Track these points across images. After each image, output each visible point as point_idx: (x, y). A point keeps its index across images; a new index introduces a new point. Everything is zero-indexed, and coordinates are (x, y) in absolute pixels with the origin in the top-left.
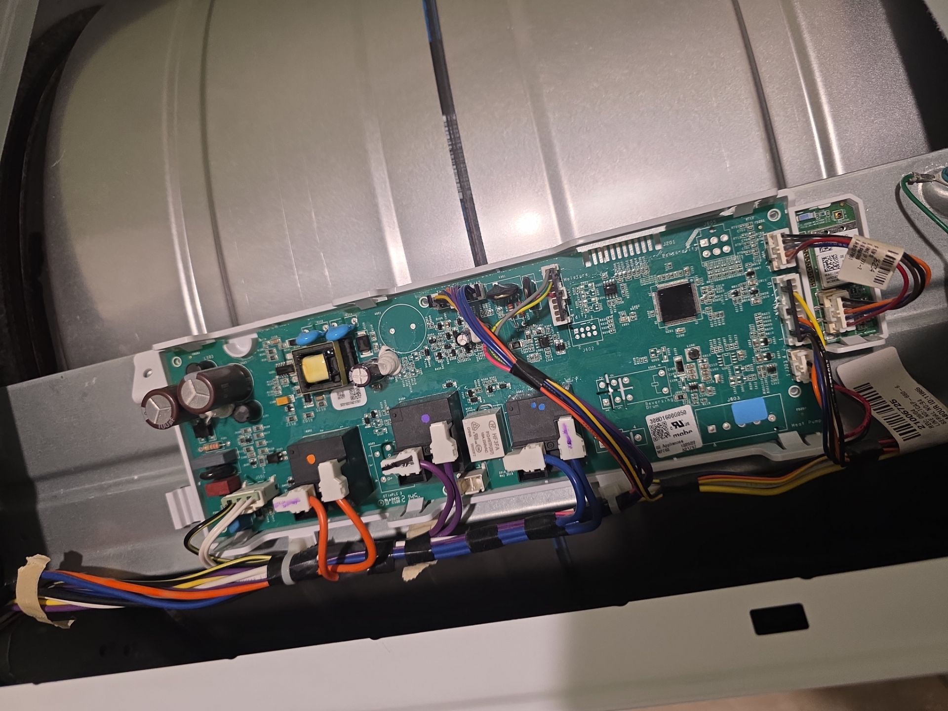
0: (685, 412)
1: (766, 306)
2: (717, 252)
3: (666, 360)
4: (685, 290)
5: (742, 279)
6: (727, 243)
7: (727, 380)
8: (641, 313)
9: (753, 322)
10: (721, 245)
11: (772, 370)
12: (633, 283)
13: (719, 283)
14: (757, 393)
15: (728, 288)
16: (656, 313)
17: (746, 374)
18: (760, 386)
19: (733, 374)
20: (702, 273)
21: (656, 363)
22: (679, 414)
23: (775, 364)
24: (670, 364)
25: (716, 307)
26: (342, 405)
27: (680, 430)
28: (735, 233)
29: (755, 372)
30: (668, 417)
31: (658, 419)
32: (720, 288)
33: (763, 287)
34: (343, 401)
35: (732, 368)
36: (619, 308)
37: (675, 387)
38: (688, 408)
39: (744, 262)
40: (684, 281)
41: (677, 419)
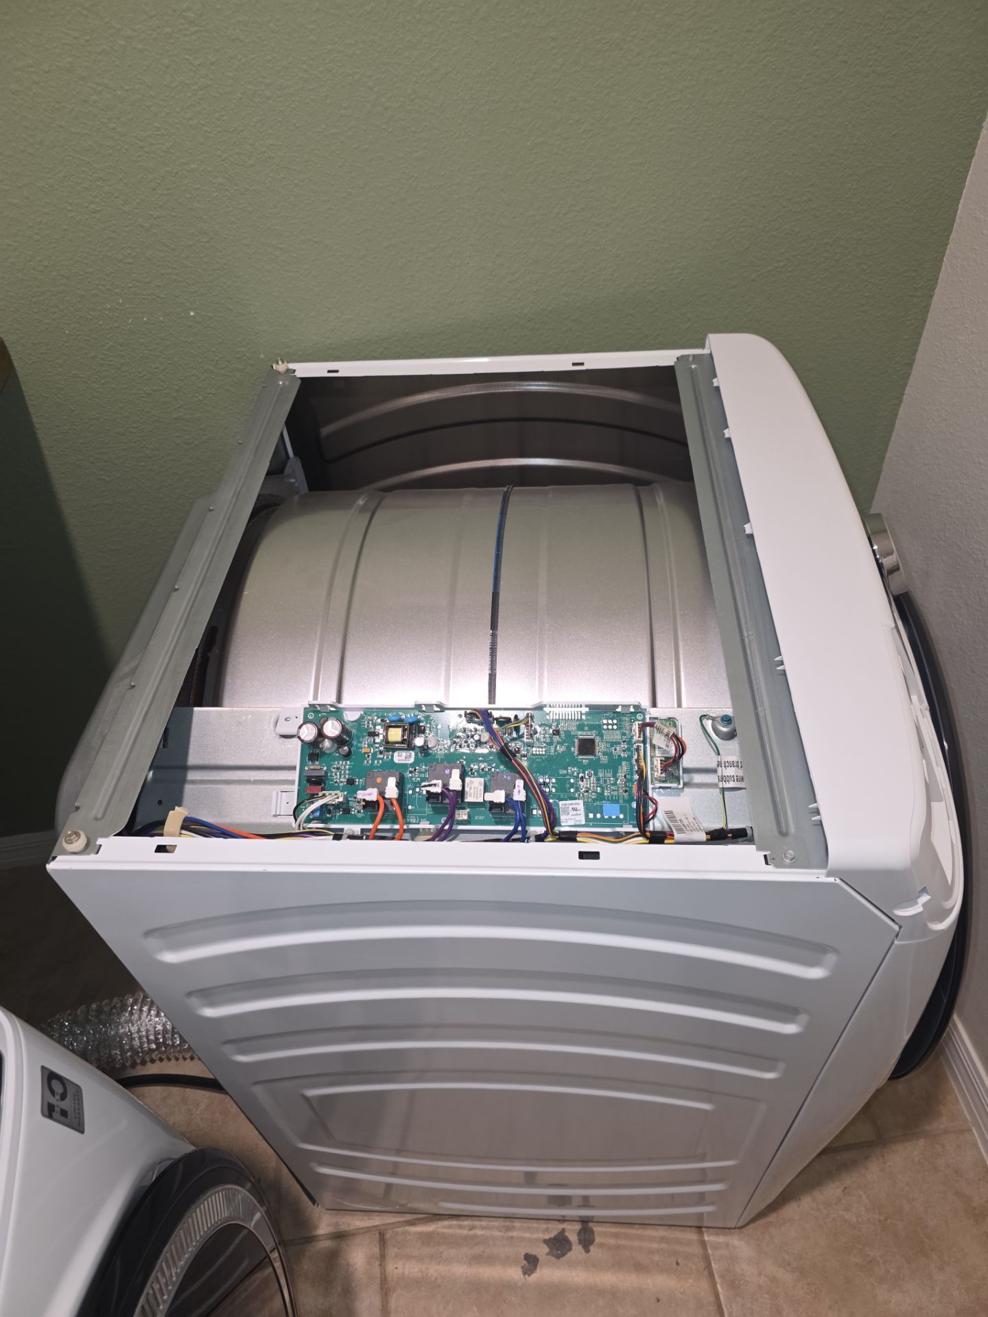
0: (578, 804)
1: (629, 759)
2: (610, 727)
3: (575, 774)
4: (592, 741)
5: (620, 743)
6: (616, 724)
7: (603, 792)
8: (568, 748)
9: (621, 765)
10: (613, 725)
11: (626, 791)
12: (568, 733)
13: (609, 742)
14: (617, 801)
15: (612, 746)
16: (575, 750)
17: (613, 790)
18: (618, 798)
19: (607, 789)
20: (601, 736)
21: (570, 775)
22: (575, 804)
23: (628, 789)
24: (577, 777)
25: (605, 754)
26: (399, 760)
27: (575, 812)
28: (620, 720)
29: (618, 790)
30: (571, 804)
31: (566, 804)
32: (608, 745)
33: (628, 749)
34: (400, 758)
35: (607, 786)
36: (558, 743)
37: (577, 790)
38: (581, 802)
39: (622, 735)
40: (592, 737)
41: (575, 806)
